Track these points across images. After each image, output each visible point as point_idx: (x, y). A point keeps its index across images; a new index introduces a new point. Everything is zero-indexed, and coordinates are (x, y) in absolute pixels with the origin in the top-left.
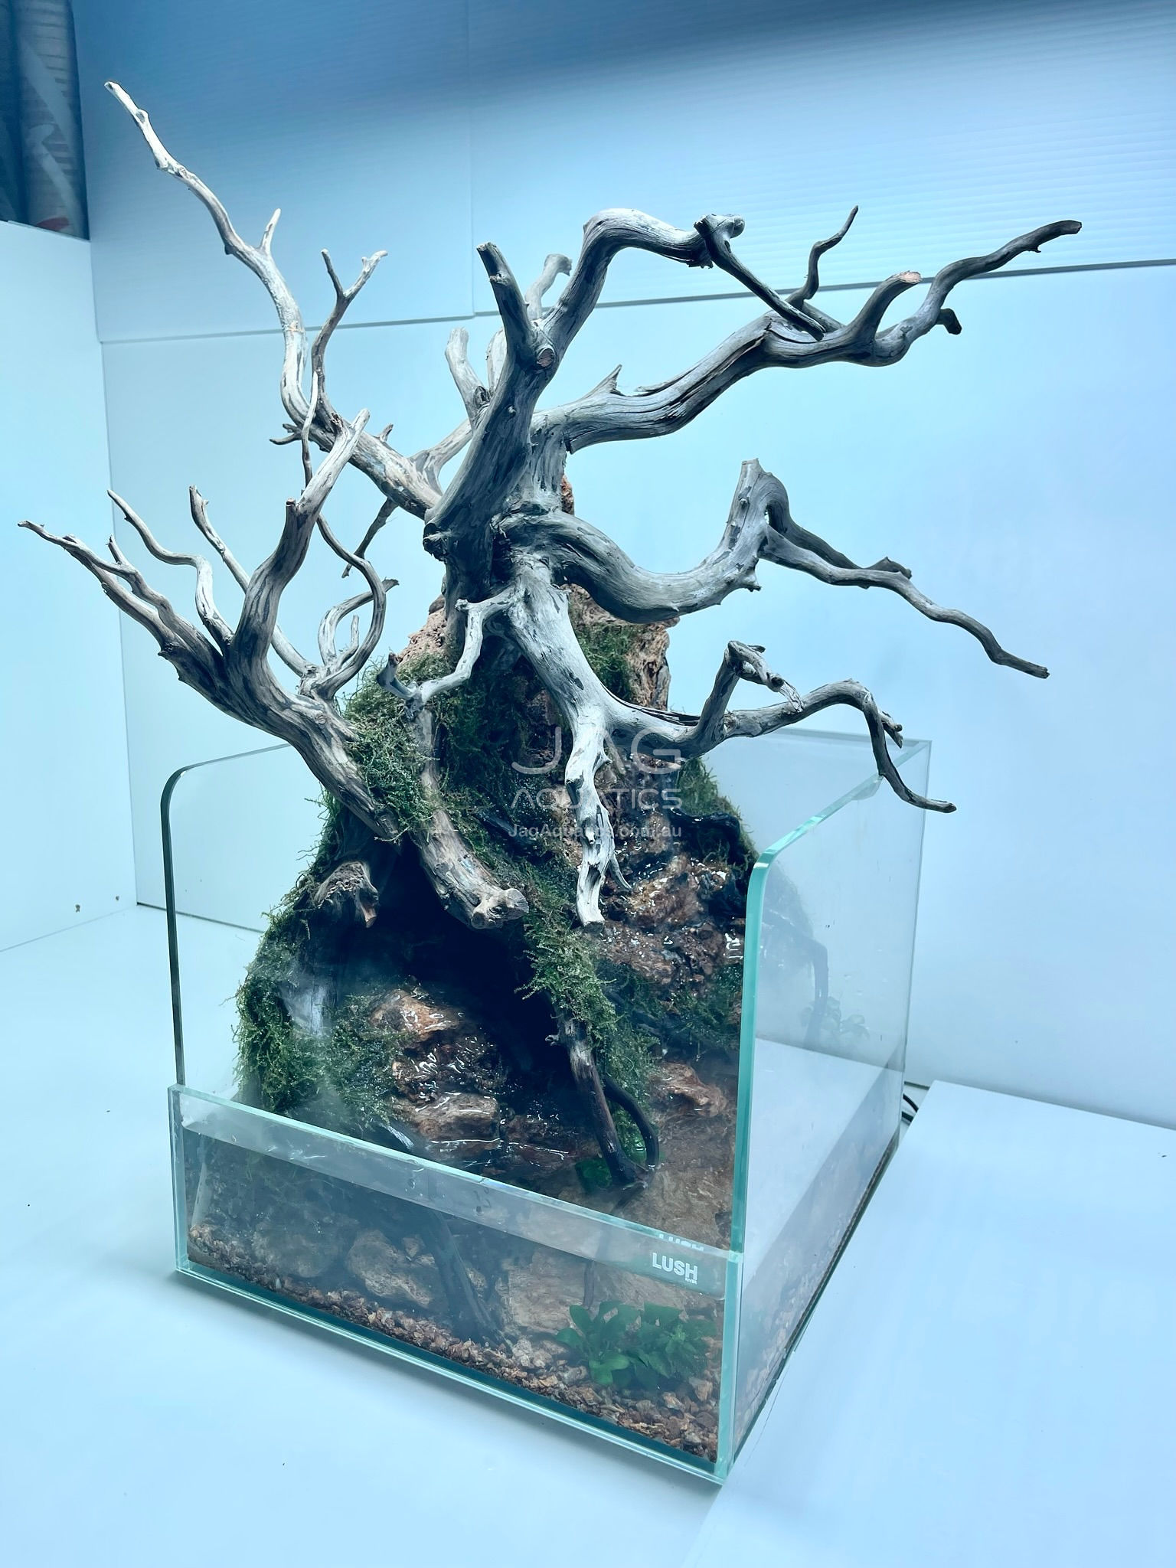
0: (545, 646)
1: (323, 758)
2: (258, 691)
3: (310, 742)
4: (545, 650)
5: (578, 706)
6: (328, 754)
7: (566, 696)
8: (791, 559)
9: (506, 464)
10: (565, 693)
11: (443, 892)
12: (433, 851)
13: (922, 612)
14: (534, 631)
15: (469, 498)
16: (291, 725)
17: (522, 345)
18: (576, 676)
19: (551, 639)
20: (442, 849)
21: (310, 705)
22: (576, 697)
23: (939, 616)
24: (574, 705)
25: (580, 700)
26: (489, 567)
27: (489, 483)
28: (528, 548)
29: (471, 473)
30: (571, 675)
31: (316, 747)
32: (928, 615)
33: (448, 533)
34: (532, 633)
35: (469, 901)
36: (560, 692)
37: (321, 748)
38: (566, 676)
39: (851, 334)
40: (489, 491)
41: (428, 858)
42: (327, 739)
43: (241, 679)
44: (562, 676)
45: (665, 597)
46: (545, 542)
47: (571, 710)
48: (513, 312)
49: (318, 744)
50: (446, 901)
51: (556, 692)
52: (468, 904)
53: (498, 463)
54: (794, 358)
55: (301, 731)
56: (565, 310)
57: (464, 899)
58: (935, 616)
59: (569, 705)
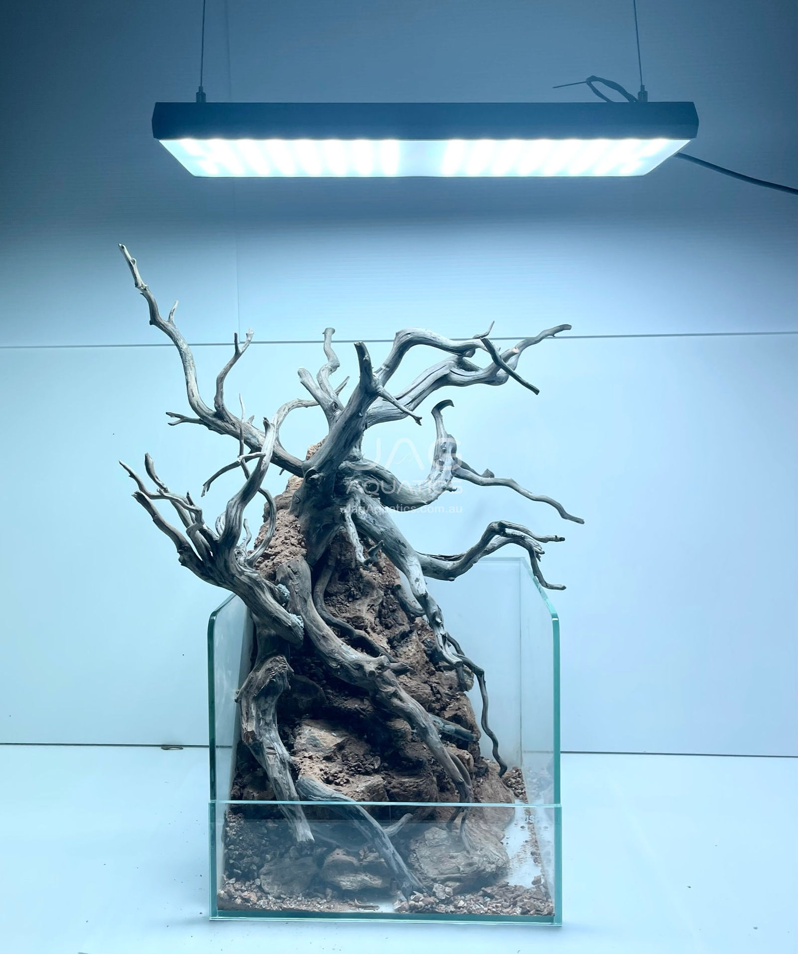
0: (382, 527)
1: (262, 600)
2: (231, 567)
3: (254, 592)
4: (382, 530)
5: (405, 557)
6: (263, 597)
7: (397, 552)
8: (462, 474)
9: (350, 440)
10: (397, 550)
11: (334, 665)
12: (324, 644)
13: (527, 497)
14: (374, 521)
15: (333, 456)
16: (245, 583)
17: (369, 385)
18: (402, 542)
19: (385, 524)
20: (329, 642)
21: (251, 571)
22: (403, 552)
23: (537, 499)
24: (403, 557)
25: (406, 554)
26: (333, 489)
27: (342, 449)
28: (351, 478)
29: (335, 444)
30: (399, 541)
31: (258, 595)
32: (530, 499)
33: (322, 474)
34: (372, 522)
35: (353, 667)
36: (394, 550)
37: (260, 594)
38: (396, 542)
39: (489, 373)
40: (342, 452)
41: (322, 648)
42: (262, 589)
43: (224, 560)
44: (394, 542)
45: (419, 498)
46: (359, 474)
47: (402, 559)
48: (368, 371)
49: (258, 592)
50: (337, 670)
51: (391, 551)
52: (352, 669)
53: (347, 439)
54: (463, 383)
55: (249, 587)
56: (388, 369)
57: (349, 666)
58: (534, 499)
59: (400, 557)
